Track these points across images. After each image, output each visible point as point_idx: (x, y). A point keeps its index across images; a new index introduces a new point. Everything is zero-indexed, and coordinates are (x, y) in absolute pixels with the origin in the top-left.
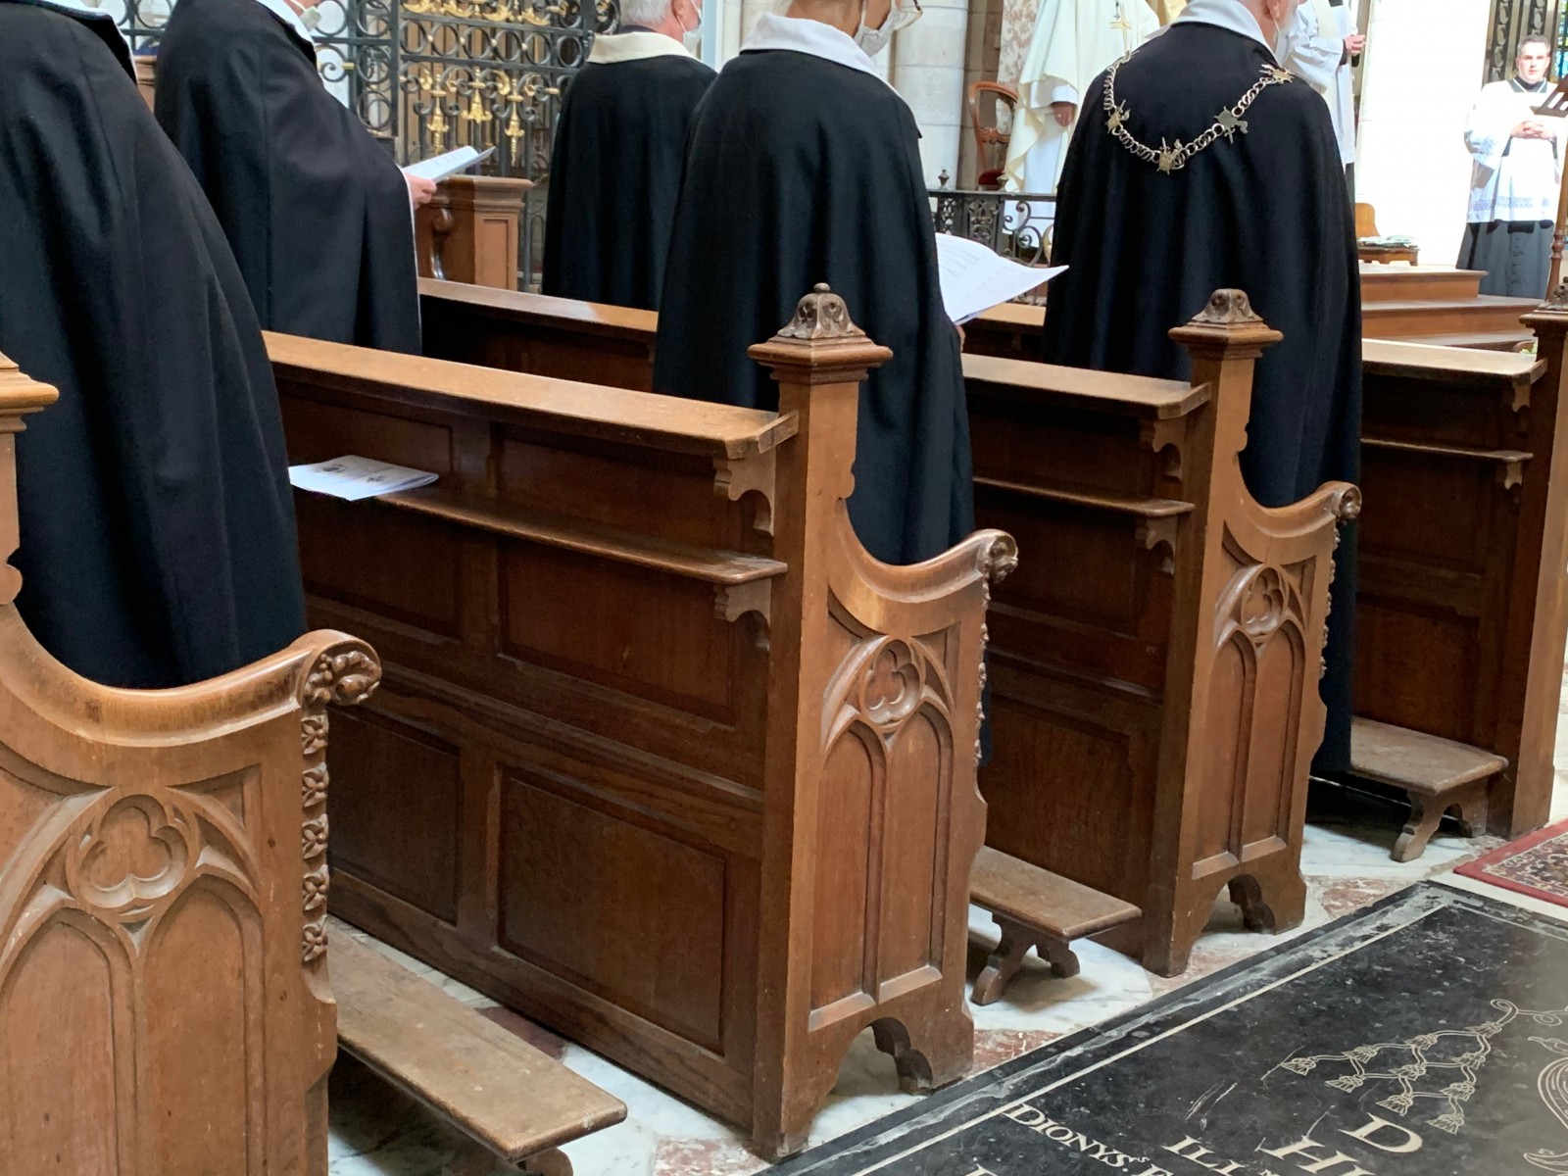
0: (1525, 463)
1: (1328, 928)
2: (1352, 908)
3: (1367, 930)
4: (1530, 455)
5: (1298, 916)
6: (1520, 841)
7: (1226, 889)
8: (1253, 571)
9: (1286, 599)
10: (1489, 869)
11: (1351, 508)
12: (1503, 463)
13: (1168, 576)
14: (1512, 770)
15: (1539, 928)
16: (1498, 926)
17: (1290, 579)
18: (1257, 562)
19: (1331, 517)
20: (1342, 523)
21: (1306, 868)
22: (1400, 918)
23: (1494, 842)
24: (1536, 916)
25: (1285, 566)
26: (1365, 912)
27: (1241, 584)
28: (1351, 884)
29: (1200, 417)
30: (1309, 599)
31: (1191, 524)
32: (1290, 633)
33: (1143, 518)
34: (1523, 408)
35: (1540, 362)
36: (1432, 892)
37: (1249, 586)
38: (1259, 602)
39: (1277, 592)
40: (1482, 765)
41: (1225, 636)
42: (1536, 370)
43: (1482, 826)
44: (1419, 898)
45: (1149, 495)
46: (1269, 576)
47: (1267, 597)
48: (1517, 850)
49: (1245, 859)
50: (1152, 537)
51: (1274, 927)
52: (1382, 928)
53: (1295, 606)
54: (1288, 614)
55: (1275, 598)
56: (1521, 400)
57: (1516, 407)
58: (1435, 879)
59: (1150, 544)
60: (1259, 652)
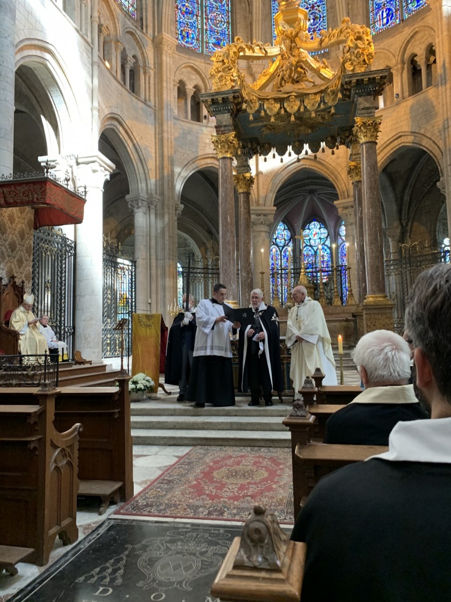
0: (119, 412)
1: (85, 539)
2: (90, 531)
3: (94, 536)
4: (120, 410)
5: (77, 537)
6: (128, 502)
7: (58, 536)
8: (59, 449)
9: (67, 455)
10: (122, 511)
11: (81, 430)
12: (114, 413)
13: (37, 455)
14: (124, 485)
15: (134, 523)
16: (125, 526)
17: (68, 450)
18: (59, 447)
19: (76, 433)
20: (79, 433)
21: (78, 524)
22: (102, 531)
23: (122, 504)
24: (134, 520)
25: (67, 447)
26: (94, 531)
27: (56, 453)
28: (89, 525)
29: (42, 414)
30: (73, 454)
31: (42, 441)
32: (70, 464)
33: (29, 442)
34: (117, 400)
35: (120, 389)
36: (109, 521)
37: (58, 454)
38: (61, 457)
39: (65, 454)
40: (117, 485)
41: (53, 467)
43: (119, 501)
44: (106, 524)
45: (30, 436)
46: (63, 450)
47: (63, 456)
48: (128, 504)
49: (62, 526)
50: (32, 446)
51: (71, 543)
52: (98, 534)
53: (70, 456)
54: (68, 459)
55: (65, 456)
56: (117, 398)
58: (110, 517)
59: (32, 448)
60: (62, 470)
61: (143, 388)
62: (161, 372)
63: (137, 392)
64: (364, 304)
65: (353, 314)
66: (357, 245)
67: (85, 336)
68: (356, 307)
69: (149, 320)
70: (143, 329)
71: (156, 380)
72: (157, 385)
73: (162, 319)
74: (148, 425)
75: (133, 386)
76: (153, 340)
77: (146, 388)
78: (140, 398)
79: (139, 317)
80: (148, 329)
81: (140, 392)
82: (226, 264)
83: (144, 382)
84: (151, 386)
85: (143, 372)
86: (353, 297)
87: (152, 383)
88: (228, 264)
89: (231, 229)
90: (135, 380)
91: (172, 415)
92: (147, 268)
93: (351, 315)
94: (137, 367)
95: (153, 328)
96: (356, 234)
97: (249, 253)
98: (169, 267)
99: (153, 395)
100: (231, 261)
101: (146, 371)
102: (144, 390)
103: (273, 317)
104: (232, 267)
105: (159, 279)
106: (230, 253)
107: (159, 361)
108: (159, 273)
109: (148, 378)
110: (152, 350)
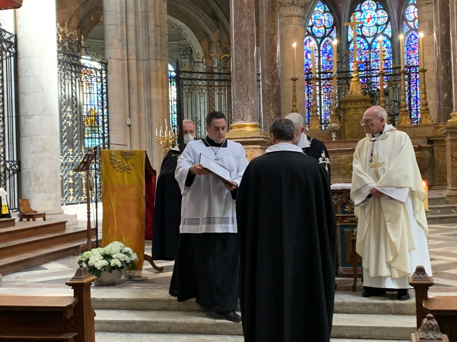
0: (75, 337)
4: (77, 334)
12: (67, 340)
34: (71, 317)
35: (75, 299)
42: (74, 303)
56: (70, 314)
57: (69, 317)
61: (119, 264)
62: (147, 238)
63: (111, 272)
64: (448, 125)
65: (428, 138)
66: (437, 35)
67: (35, 176)
68: (433, 128)
69: (127, 159)
70: (119, 174)
71: (140, 250)
72: (142, 258)
73: (147, 157)
74: (128, 326)
75: (105, 262)
76: (133, 190)
77: (124, 265)
78: (116, 279)
79: (111, 155)
80: (126, 174)
81: (115, 272)
82: (241, 67)
83: (121, 256)
84: (132, 262)
85: (120, 240)
86: (429, 113)
87: (134, 257)
88: (244, 67)
89: (248, 13)
90: (108, 253)
91: (164, 309)
92: (123, 74)
93: (426, 139)
94: (110, 231)
95: (133, 171)
96: (436, 19)
97: (275, 49)
98: (156, 72)
99: (136, 273)
100: (249, 63)
101: (124, 238)
102: (122, 267)
103: (321, 159)
104: (250, 72)
105: (142, 90)
106: (246, 50)
107: (144, 223)
108: (142, 80)
109: (127, 249)
110: (133, 206)
